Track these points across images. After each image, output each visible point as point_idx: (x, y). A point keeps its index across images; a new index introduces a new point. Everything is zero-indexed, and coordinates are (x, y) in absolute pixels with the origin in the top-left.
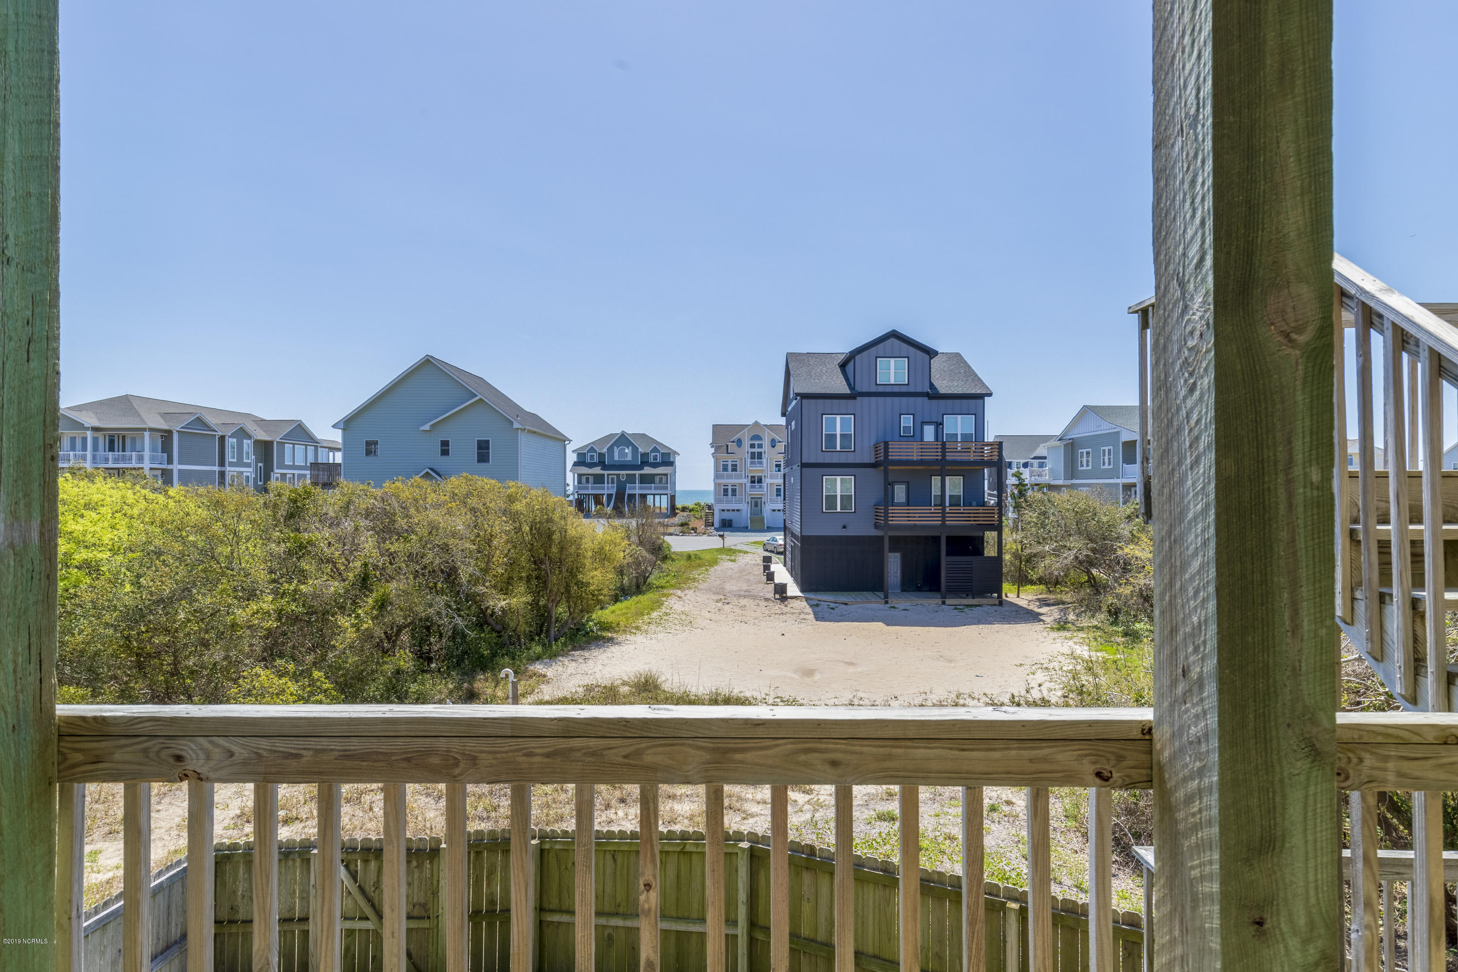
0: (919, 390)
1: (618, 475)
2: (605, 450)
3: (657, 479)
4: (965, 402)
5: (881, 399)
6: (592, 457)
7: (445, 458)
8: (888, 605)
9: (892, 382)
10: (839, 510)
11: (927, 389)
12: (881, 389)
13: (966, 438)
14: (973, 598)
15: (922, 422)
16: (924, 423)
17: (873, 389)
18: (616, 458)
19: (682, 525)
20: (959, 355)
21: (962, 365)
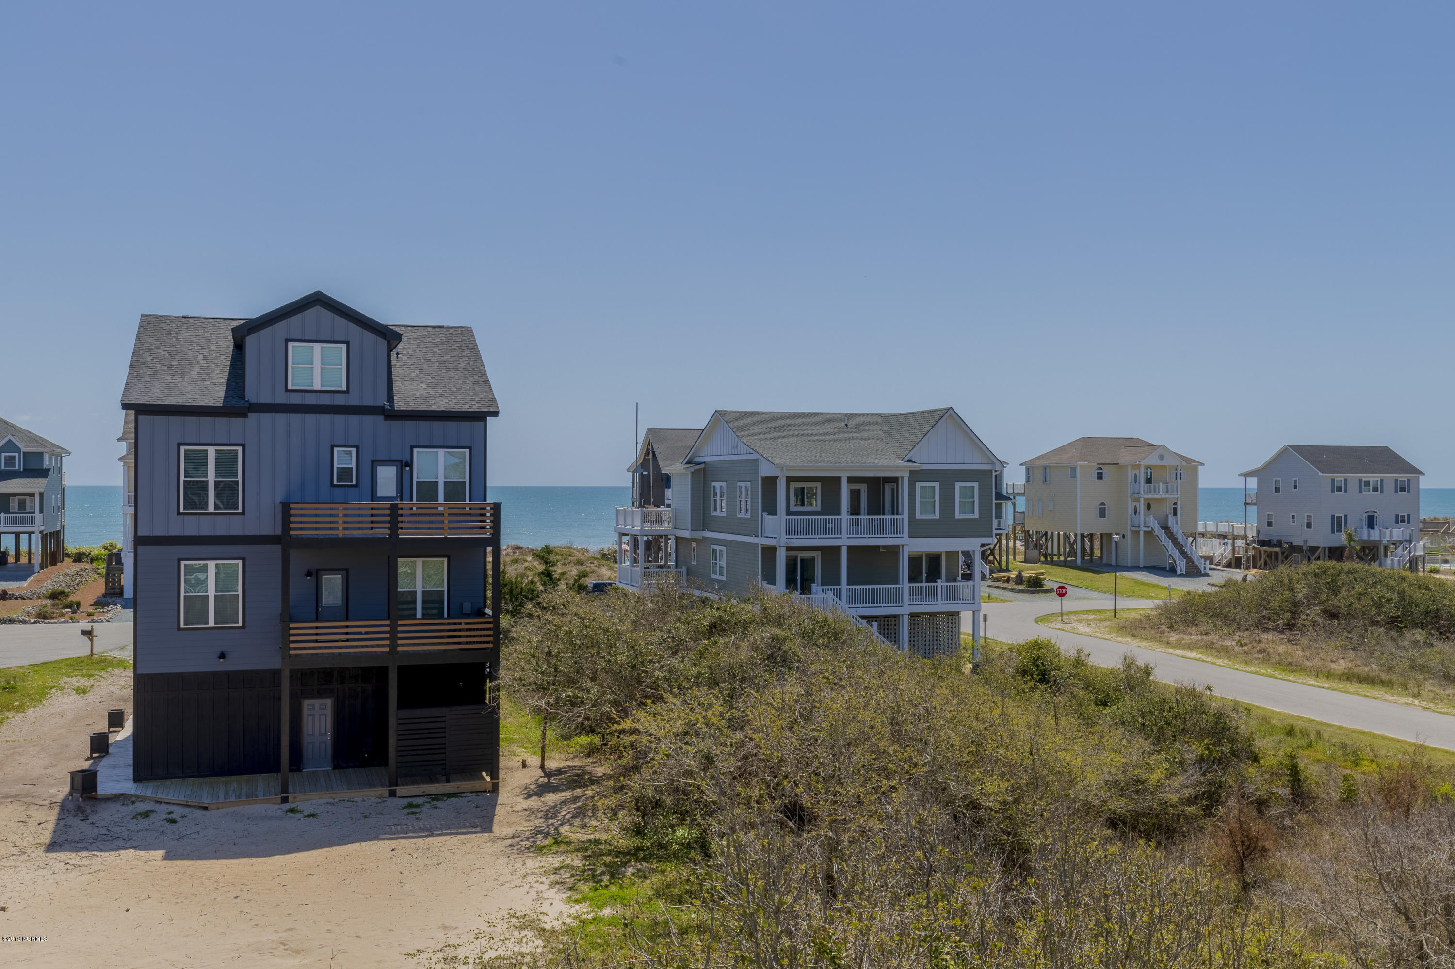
0: (368, 402)
3: (14, 504)
4: (452, 425)
5: (296, 418)
8: (286, 806)
9: (317, 386)
10: (211, 623)
11: (382, 401)
12: (296, 399)
13: (454, 490)
14: (448, 781)
15: (373, 461)
16: (375, 462)
17: (281, 398)
19: (54, 596)
20: (467, 332)
21: (466, 352)
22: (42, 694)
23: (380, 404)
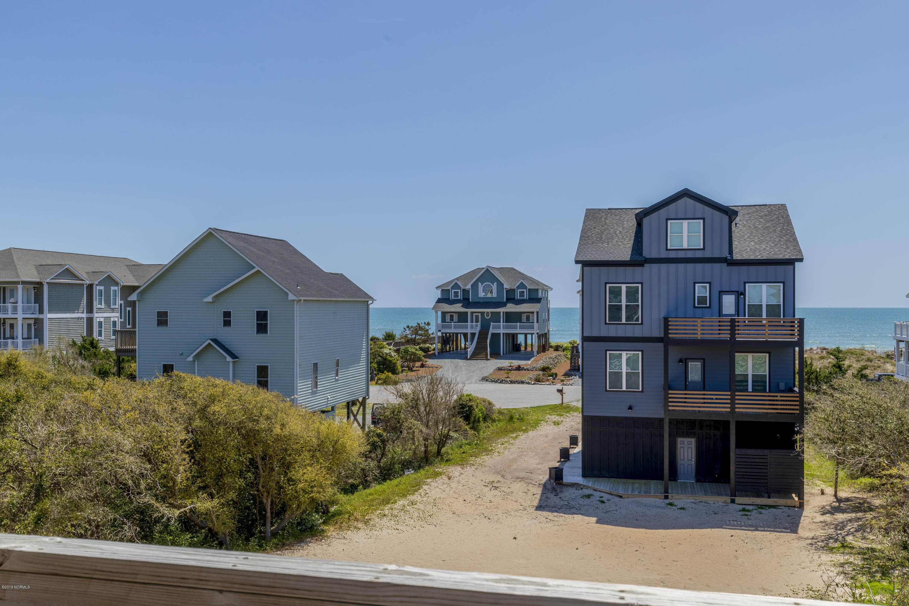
0: (717, 255)
1: (482, 313)
2: (469, 287)
3: (524, 318)
4: (771, 268)
5: (672, 266)
6: (456, 293)
7: (227, 328)
8: (667, 501)
9: (685, 246)
10: (624, 388)
11: (726, 254)
12: (672, 255)
13: (773, 310)
14: (769, 497)
15: (720, 292)
16: (721, 293)
17: (664, 255)
18: (481, 294)
19: (544, 369)
20: (783, 207)
21: (782, 220)
22: (535, 424)
23: (724, 256)
